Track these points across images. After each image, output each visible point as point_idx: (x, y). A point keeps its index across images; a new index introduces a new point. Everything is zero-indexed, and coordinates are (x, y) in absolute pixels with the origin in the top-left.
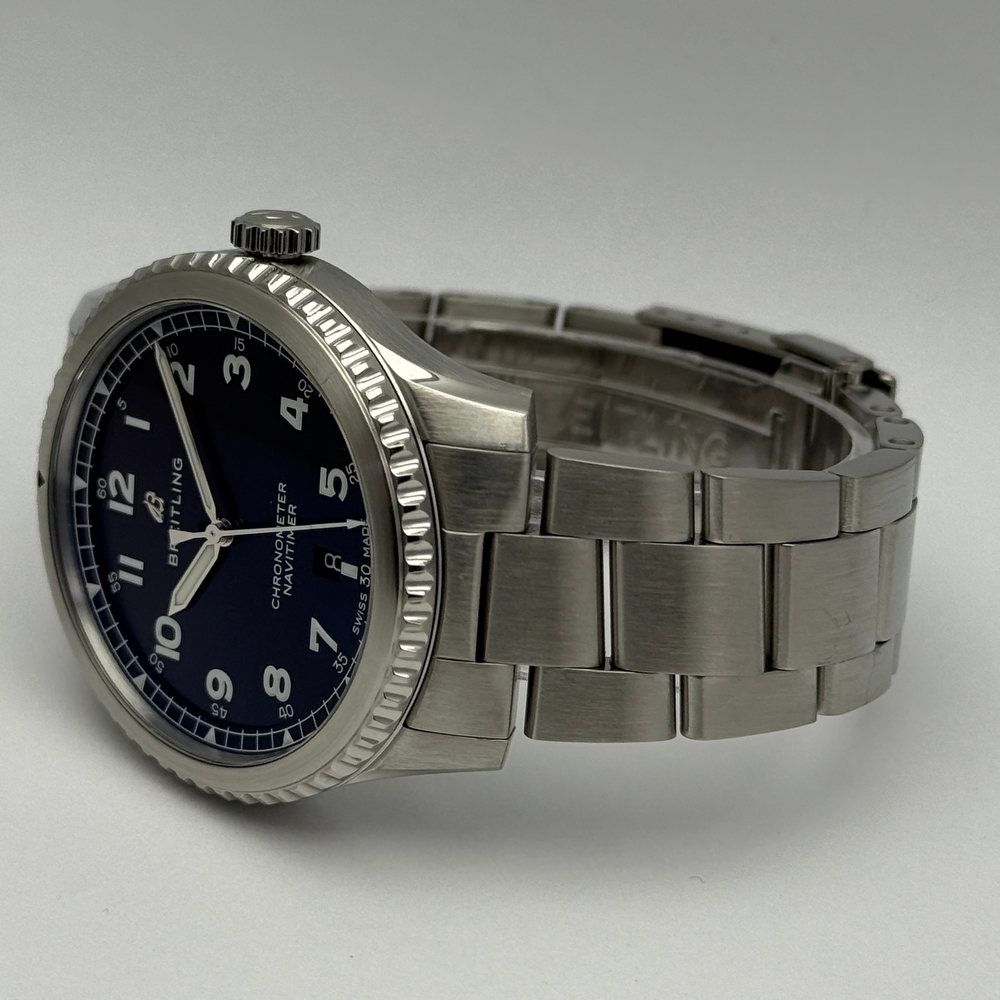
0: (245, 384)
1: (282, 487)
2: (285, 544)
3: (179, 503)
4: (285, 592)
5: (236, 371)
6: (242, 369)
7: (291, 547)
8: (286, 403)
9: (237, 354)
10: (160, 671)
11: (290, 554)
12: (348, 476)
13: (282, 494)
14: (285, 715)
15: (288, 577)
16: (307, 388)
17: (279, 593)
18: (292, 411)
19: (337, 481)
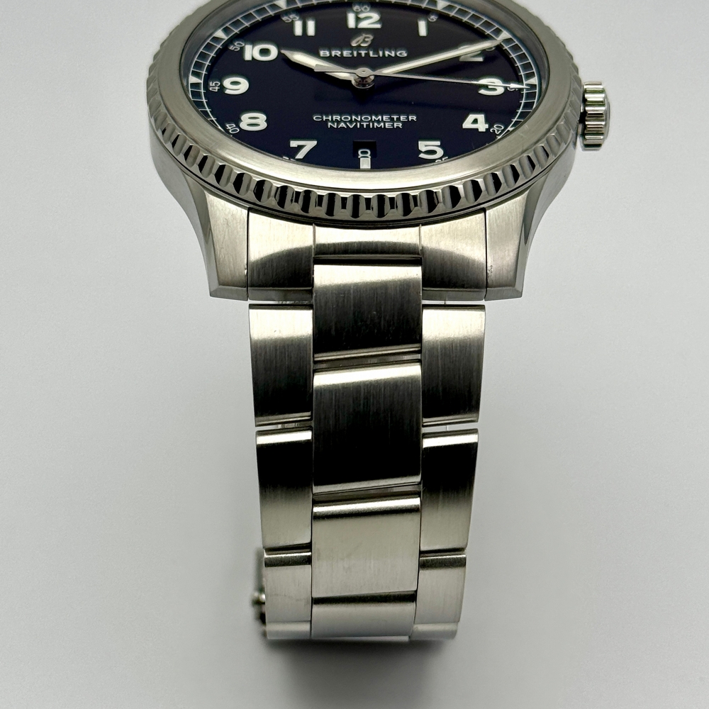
0: (483, 92)
1: (413, 118)
2: (369, 122)
4: (330, 124)
5: (491, 86)
7: (368, 126)
8: (481, 117)
10: (231, 48)
11: (362, 126)
12: (440, 159)
13: (408, 118)
14: (230, 128)
15: (342, 125)
16: (498, 131)
17: (327, 120)
18: (476, 122)
19: (433, 152)
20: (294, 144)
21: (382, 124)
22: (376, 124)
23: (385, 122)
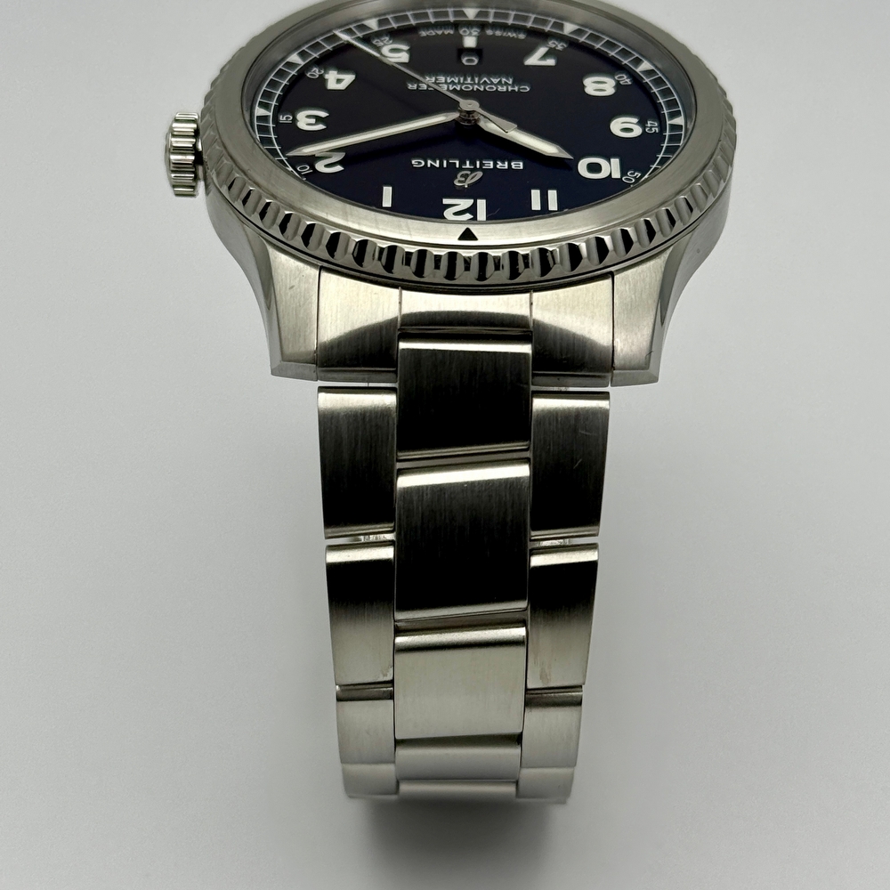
0: (323, 114)
2: (463, 84)
3: (457, 162)
4: (510, 82)
5: (313, 121)
6: (309, 117)
7: (465, 79)
8: (332, 85)
9: (295, 120)
10: (638, 175)
12: (385, 45)
15: (495, 81)
17: (513, 85)
18: (337, 81)
19: (393, 50)
20: (551, 62)
21: (449, 81)
22: (456, 81)
23: (446, 82)
